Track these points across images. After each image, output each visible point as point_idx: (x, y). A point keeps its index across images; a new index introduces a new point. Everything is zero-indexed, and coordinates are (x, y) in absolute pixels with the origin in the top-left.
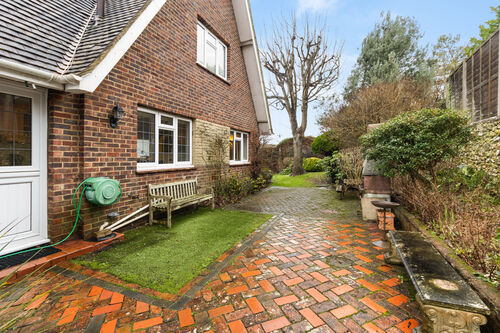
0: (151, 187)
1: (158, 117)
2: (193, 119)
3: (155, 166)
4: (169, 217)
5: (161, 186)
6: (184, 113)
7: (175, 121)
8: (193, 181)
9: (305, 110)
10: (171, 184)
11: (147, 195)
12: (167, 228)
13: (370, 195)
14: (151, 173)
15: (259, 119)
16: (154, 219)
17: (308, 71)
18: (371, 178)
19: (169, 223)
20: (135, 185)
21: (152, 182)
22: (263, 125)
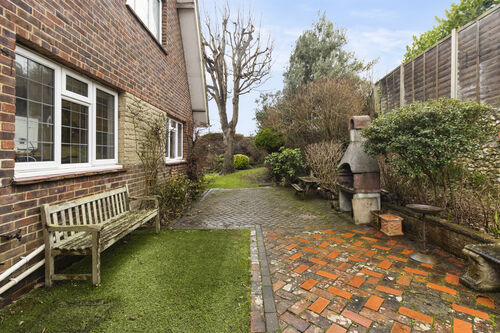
0: (48, 208)
1: (61, 77)
2: (120, 92)
3: (55, 168)
4: (97, 265)
5: (70, 204)
6: (108, 79)
7: (92, 89)
8: (122, 190)
9: (236, 102)
10: (87, 200)
11: (39, 226)
12: (93, 287)
13: (360, 195)
14: (47, 182)
15: (194, 108)
16: (57, 272)
17: (240, 61)
18: (361, 176)
19: (96, 277)
20: (9, 209)
21: (50, 200)
22: (200, 114)
